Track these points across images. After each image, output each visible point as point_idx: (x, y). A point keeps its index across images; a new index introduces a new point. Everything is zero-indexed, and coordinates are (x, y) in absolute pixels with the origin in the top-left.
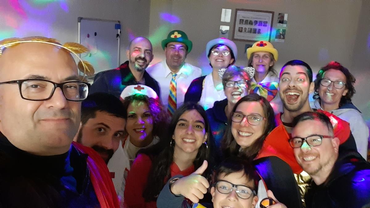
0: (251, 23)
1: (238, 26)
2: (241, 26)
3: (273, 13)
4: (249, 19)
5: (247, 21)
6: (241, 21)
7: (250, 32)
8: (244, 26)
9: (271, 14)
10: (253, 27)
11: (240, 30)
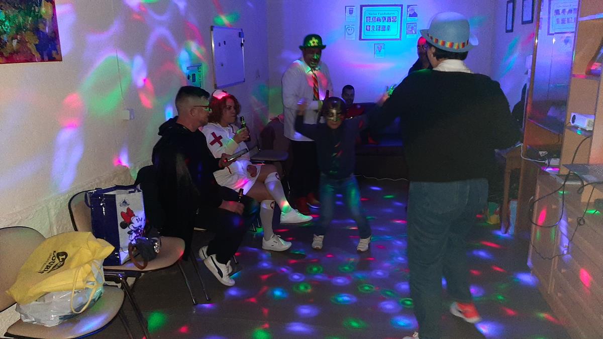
0: (379, 20)
3: (402, 6)
5: (374, 18)
6: (368, 18)
7: (379, 30)
9: (400, 8)
11: (368, 30)
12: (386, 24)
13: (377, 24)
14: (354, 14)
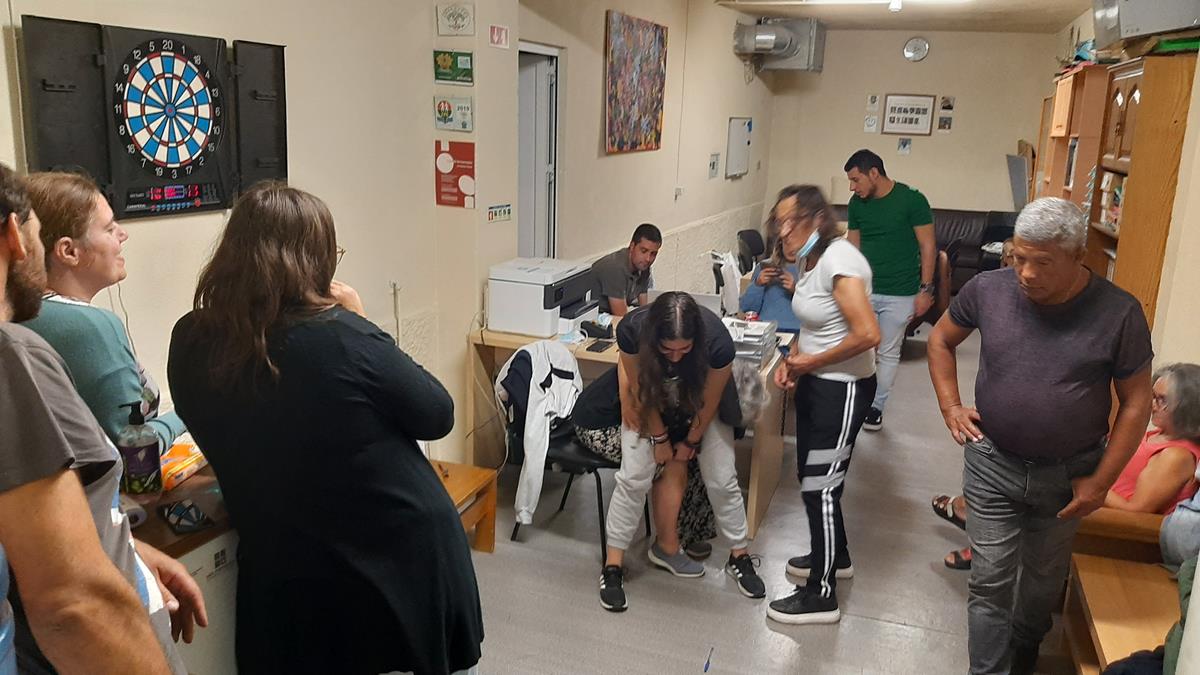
0: (906, 111)
1: (889, 115)
2: (892, 115)
4: (904, 107)
5: (900, 109)
6: (893, 109)
7: (906, 122)
8: (896, 115)
9: (932, 99)
10: (909, 115)
11: (892, 120)
12: (914, 116)
13: (902, 115)
14: (877, 103)
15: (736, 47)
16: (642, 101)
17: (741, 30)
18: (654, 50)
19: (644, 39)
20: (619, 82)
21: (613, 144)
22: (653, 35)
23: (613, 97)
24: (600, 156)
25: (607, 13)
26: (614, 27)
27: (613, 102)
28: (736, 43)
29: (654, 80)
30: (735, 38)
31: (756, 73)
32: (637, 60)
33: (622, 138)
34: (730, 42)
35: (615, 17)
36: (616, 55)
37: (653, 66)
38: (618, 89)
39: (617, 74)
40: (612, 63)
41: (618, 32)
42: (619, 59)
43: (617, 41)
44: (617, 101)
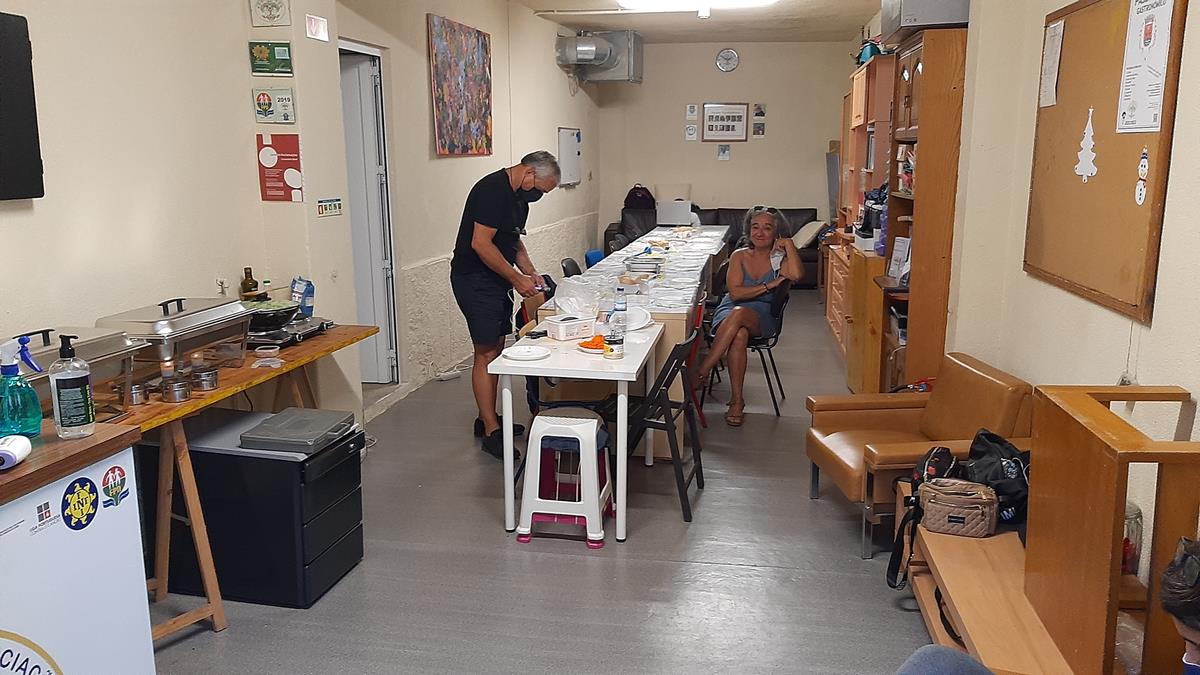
0: (722, 119)
1: (707, 123)
2: (710, 123)
3: (748, 104)
4: (721, 115)
5: (717, 117)
6: (711, 118)
7: (723, 129)
8: (714, 124)
9: (745, 107)
10: (725, 123)
11: (711, 128)
12: (731, 123)
13: (720, 123)
14: (696, 113)
15: (558, 58)
16: (469, 105)
17: (562, 43)
18: (477, 56)
19: (467, 46)
20: (445, 85)
21: (443, 146)
22: (475, 40)
23: (440, 99)
24: (431, 158)
25: (427, 15)
26: (436, 30)
27: (440, 104)
28: (558, 55)
29: (480, 85)
30: (557, 50)
31: (581, 84)
32: (462, 64)
33: (452, 142)
34: (554, 54)
35: (436, 21)
36: (439, 59)
37: (478, 72)
38: (445, 92)
39: (442, 77)
40: (436, 66)
41: (440, 36)
42: (443, 63)
43: (440, 45)
44: (444, 104)
